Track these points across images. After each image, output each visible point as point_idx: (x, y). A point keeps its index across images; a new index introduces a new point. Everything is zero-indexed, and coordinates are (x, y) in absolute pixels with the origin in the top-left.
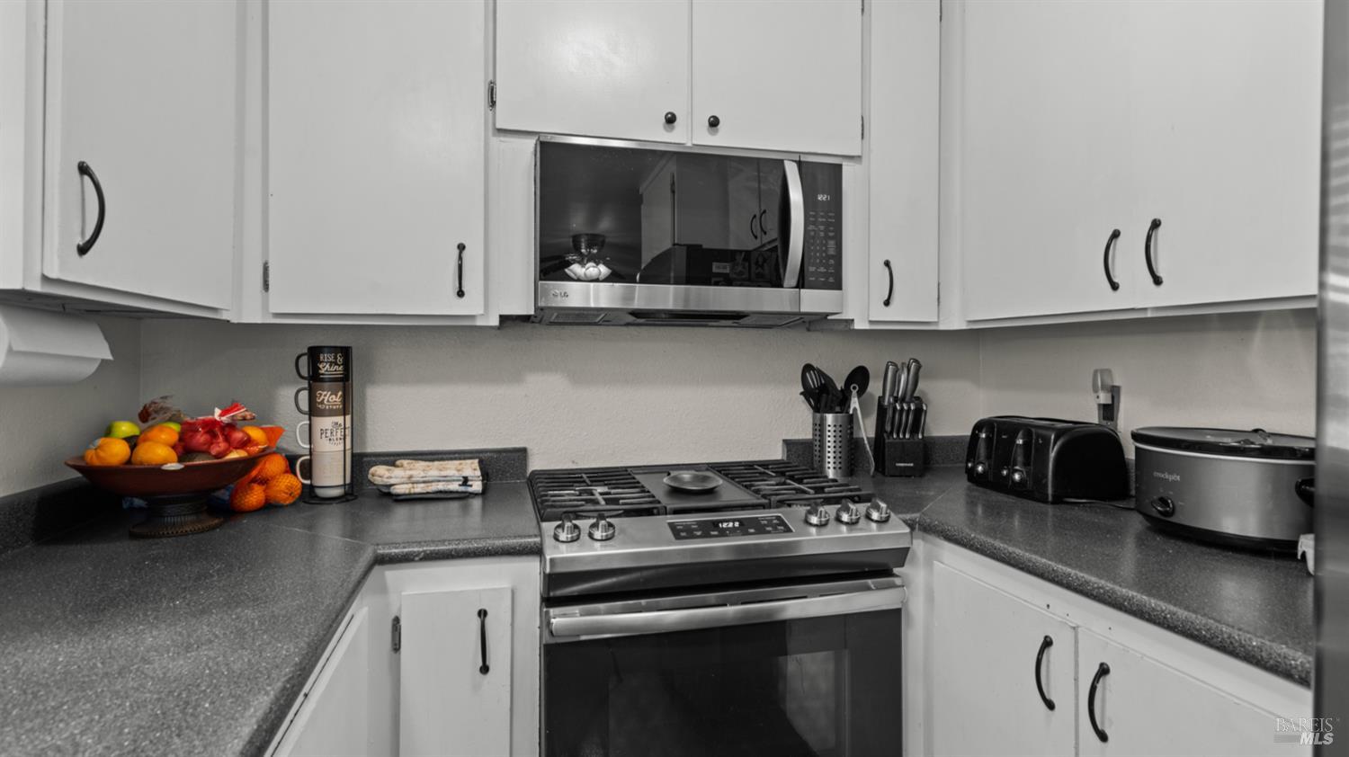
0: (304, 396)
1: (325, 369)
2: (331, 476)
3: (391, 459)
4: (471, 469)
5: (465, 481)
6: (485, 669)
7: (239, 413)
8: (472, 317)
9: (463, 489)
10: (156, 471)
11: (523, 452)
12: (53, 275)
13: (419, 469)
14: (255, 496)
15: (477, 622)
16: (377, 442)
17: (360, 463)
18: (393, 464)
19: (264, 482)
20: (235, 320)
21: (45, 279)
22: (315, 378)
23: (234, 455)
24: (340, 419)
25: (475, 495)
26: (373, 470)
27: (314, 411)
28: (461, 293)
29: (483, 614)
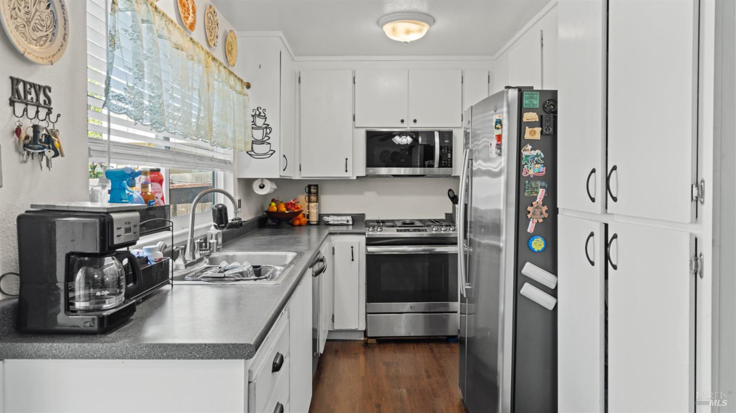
0: (307, 197)
1: (313, 190)
2: (314, 219)
3: (328, 215)
4: (349, 218)
5: (348, 221)
6: (353, 260)
7: (296, 201)
8: (349, 177)
9: (347, 223)
10: (284, 213)
11: (364, 215)
12: (282, 175)
13: (336, 218)
14: (297, 222)
15: (351, 249)
16: (324, 211)
17: (320, 216)
18: (328, 216)
19: (299, 219)
20: (293, 178)
21: (281, 176)
22: (310, 193)
23: (296, 211)
24: (316, 204)
25: (350, 225)
26: (324, 217)
27: (310, 201)
28: (346, 171)
29: (352, 247)
